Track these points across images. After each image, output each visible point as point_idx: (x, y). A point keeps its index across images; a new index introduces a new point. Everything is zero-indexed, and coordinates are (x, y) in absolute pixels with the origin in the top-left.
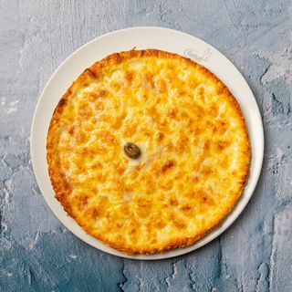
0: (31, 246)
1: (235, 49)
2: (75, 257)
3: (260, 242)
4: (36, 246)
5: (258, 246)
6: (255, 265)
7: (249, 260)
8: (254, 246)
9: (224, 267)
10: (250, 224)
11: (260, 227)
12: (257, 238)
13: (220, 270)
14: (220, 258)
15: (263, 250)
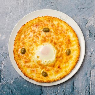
0: (11, 83)
1: (76, 16)
2: (26, 86)
3: (87, 79)
4: (13, 82)
6: (85, 87)
7: (83, 85)
8: (84, 81)
9: (75, 88)
10: (82, 73)
11: (86, 74)
12: (85, 78)
13: (73, 89)
14: (73, 85)
15: (87, 82)
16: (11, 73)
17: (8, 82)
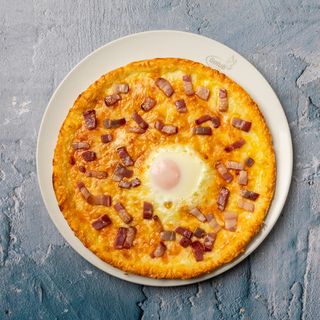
0: (43, 260)
2: (91, 272)
3: (294, 259)
4: (49, 260)
5: (291, 263)
6: (287, 284)
7: (280, 278)
8: (286, 264)
9: (253, 286)
10: (282, 241)
11: (293, 243)
12: (289, 255)
13: (248, 290)
14: (249, 276)
15: (296, 268)
16: (45, 228)
17: (33, 256)
